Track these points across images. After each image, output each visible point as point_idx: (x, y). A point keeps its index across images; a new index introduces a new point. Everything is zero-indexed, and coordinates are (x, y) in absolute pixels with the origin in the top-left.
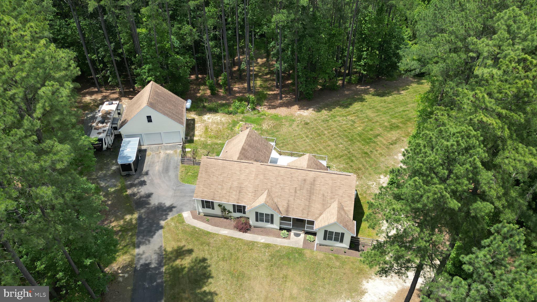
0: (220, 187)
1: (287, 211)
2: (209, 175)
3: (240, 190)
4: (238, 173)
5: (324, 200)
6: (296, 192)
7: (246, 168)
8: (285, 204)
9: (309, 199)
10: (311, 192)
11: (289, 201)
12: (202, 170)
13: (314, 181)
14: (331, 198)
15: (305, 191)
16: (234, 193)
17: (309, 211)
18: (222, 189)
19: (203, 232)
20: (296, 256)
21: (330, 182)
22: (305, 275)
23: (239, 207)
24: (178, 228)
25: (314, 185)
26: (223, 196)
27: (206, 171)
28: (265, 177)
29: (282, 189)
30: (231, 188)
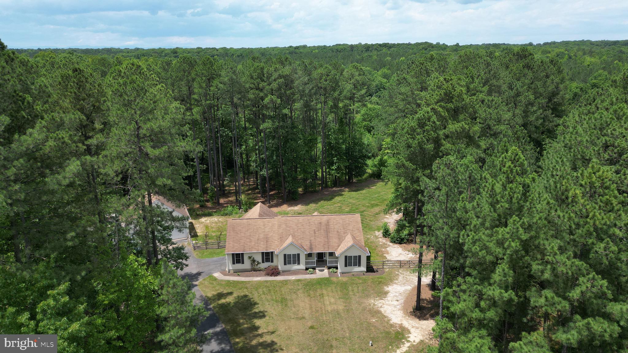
0: (248, 240)
1: (311, 248)
2: (236, 233)
3: (267, 239)
4: (263, 227)
5: (339, 235)
6: (315, 233)
7: (268, 222)
8: (308, 243)
9: (327, 237)
10: (327, 231)
11: (311, 241)
13: (328, 222)
14: (344, 233)
15: (322, 231)
16: (262, 243)
17: (329, 246)
18: (250, 242)
19: (238, 282)
20: (326, 282)
21: (341, 221)
22: (337, 291)
23: (267, 254)
24: (213, 284)
25: (328, 225)
26: (252, 247)
27: (234, 230)
28: (287, 226)
29: (303, 232)
30: (258, 240)
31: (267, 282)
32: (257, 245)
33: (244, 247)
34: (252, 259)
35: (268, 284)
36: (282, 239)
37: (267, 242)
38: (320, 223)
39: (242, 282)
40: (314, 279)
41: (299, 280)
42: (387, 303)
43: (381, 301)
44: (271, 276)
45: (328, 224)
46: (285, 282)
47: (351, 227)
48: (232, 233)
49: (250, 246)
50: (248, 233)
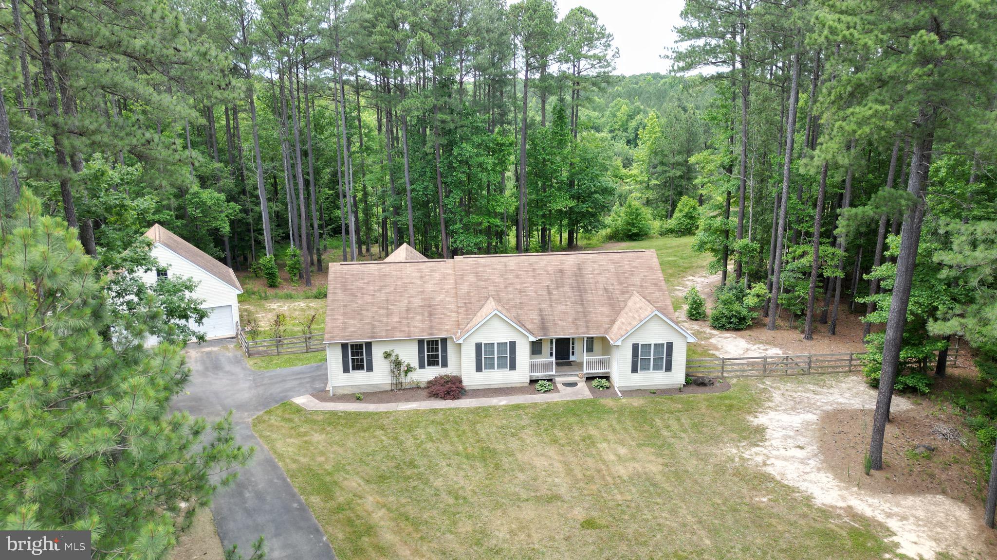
0: (382, 312)
1: (544, 328)
2: (353, 295)
3: (430, 310)
4: (419, 282)
5: (609, 298)
6: (550, 293)
7: (432, 271)
8: (534, 316)
9: (582, 301)
10: (580, 289)
11: (541, 310)
12: (335, 288)
13: (580, 269)
14: (623, 293)
15: (567, 289)
16: (418, 318)
17: (587, 322)
18: (389, 315)
19: (358, 414)
20: (589, 409)
21: (611, 267)
22: (625, 429)
23: (433, 344)
24: (290, 420)
25: (582, 276)
26: (394, 328)
27: (345, 289)
28: (479, 278)
29: (520, 292)
30: (408, 310)
31: (434, 411)
32: (405, 322)
33: (374, 327)
34: (393, 358)
35: (439, 417)
36: (469, 307)
37: (431, 315)
38: (561, 271)
39: (370, 415)
40: (556, 404)
41: (517, 407)
42: (775, 453)
43: (755, 449)
44: (444, 398)
45: (579, 272)
46: (485, 411)
47: (637, 280)
48: (340, 295)
49: (387, 324)
50: (382, 296)
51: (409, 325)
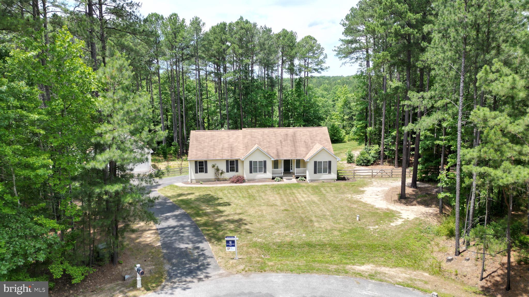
0: (211, 149)
1: (278, 155)
2: (200, 143)
3: (231, 149)
4: (227, 138)
5: (306, 145)
6: (281, 143)
7: (233, 134)
8: (275, 151)
9: (294, 146)
10: (294, 141)
11: (277, 149)
12: (193, 140)
13: (294, 134)
14: (312, 143)
15: (289, 141)
16: (227, 151)
17: (296, 154)
18: (214, 150)
19: (201, 187)
20: (295, 186)
21: (308, 133)
22: (308, 191)
23: (232, 162)
24: (173, 189)
25: (295, 136)
26: (216, 155)
27: (197, 140)
28: (252, 137)
29: (269, 142)
30: (222, 149)
31: (232, 186)
33: (208, 154)
34: (216, 167)
35: (233, 188)
36: (248, 147)
38: (287, 135)
39: (206, 187)
40: (282, 184)
41: (266, 185)
42: (366, 196)
43: (358, 195)
44: (236, 183)
46: (253, 187)
47: (318, 138)
48: (195, 142)
49: (214, 154)
50: (212, 143)
51: (222, 154)
